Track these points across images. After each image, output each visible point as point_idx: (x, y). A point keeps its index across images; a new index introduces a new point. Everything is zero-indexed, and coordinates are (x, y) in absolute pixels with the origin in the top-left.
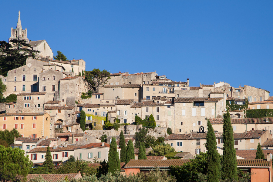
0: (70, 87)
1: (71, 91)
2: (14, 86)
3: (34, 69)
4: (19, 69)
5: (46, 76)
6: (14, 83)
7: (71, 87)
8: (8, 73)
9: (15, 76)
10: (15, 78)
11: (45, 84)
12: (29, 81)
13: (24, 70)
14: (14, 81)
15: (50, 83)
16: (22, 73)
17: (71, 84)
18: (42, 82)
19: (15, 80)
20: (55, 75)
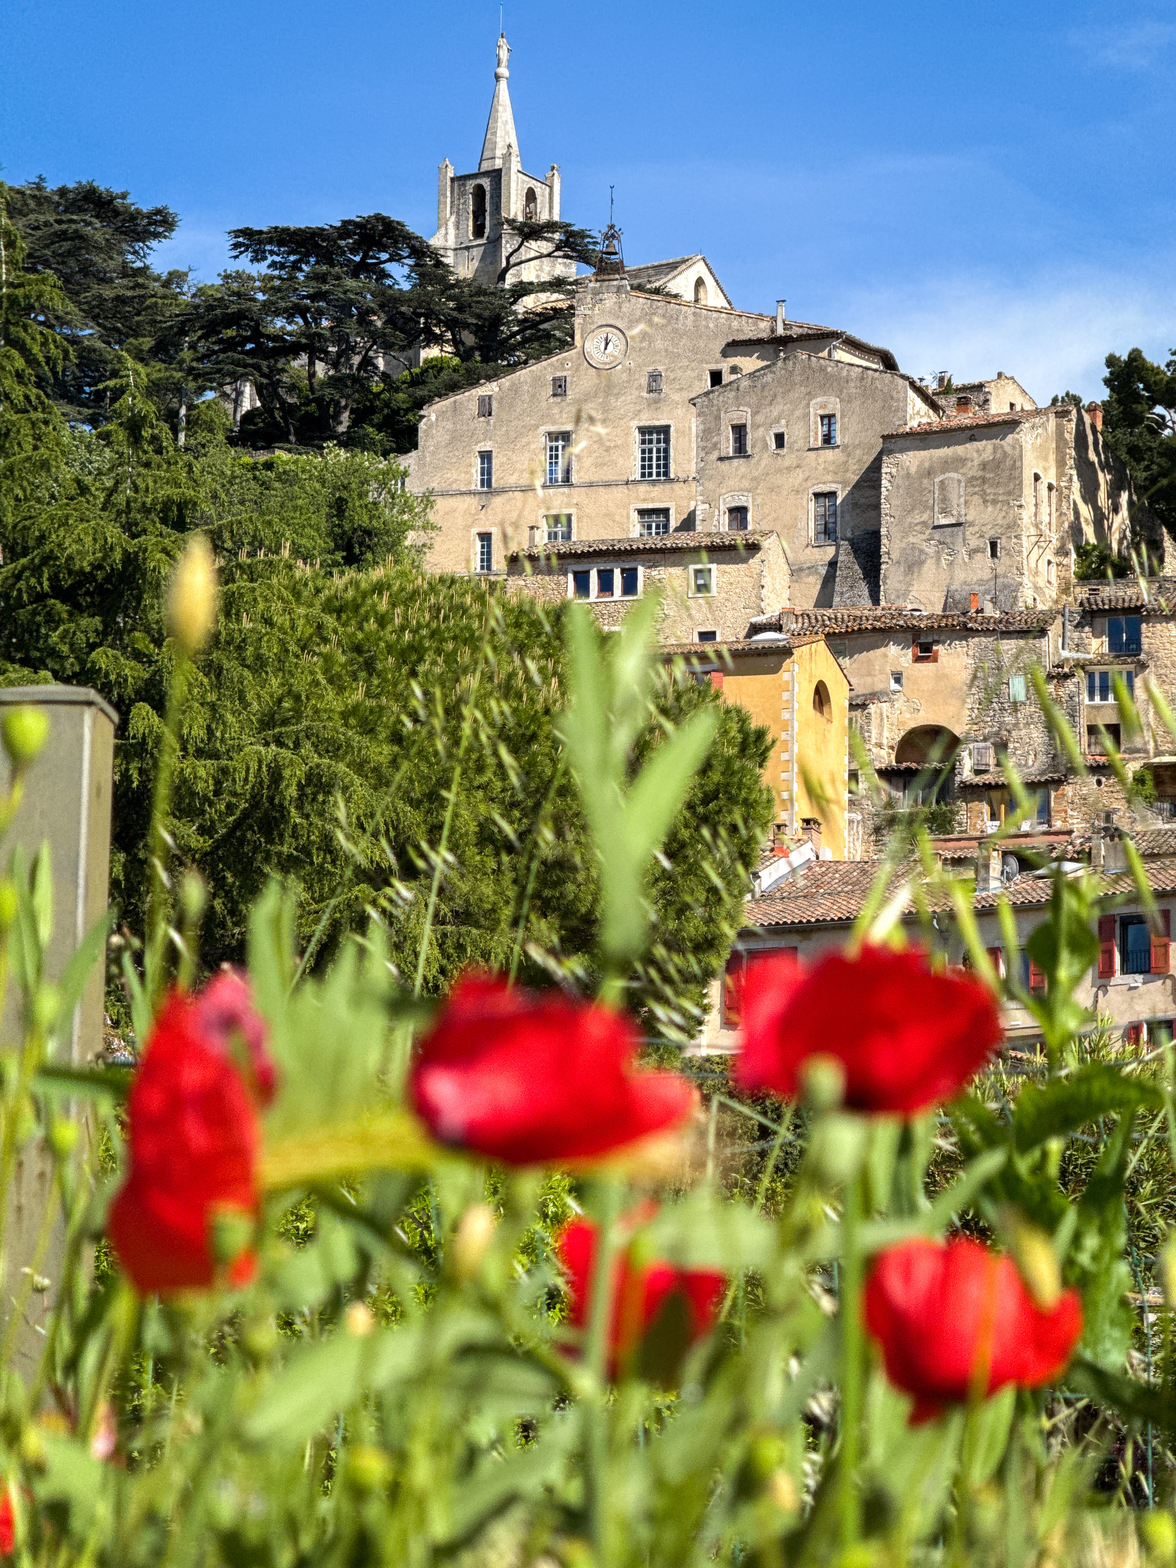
0: (976, 499)
1: (990, 533)
2: (475, 531)
3: (644, 381)
4: (515, 389)
5: (759, 418)
6: (472, 502)
7: (983, 495)
8: (422, 426)
9: (486, 446)
10: (486, 457)
11: (746, 484)
12: (607, 485)
13: (560, 387)
14: (476, 486)
15: (797, 478)
16: (546, 417)
17: (984, 466)
18: (724, 466)
19: (487, 482)
20: (834, 405)
